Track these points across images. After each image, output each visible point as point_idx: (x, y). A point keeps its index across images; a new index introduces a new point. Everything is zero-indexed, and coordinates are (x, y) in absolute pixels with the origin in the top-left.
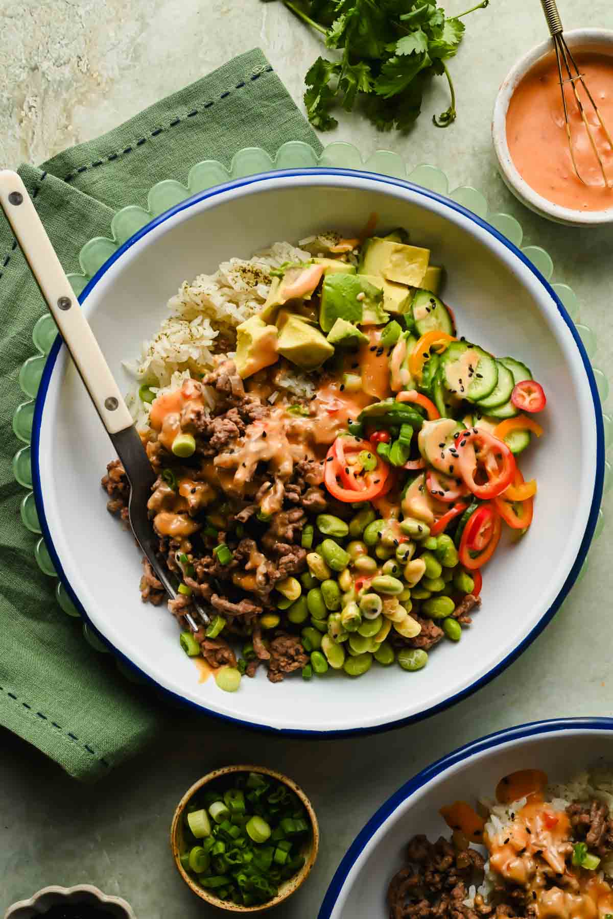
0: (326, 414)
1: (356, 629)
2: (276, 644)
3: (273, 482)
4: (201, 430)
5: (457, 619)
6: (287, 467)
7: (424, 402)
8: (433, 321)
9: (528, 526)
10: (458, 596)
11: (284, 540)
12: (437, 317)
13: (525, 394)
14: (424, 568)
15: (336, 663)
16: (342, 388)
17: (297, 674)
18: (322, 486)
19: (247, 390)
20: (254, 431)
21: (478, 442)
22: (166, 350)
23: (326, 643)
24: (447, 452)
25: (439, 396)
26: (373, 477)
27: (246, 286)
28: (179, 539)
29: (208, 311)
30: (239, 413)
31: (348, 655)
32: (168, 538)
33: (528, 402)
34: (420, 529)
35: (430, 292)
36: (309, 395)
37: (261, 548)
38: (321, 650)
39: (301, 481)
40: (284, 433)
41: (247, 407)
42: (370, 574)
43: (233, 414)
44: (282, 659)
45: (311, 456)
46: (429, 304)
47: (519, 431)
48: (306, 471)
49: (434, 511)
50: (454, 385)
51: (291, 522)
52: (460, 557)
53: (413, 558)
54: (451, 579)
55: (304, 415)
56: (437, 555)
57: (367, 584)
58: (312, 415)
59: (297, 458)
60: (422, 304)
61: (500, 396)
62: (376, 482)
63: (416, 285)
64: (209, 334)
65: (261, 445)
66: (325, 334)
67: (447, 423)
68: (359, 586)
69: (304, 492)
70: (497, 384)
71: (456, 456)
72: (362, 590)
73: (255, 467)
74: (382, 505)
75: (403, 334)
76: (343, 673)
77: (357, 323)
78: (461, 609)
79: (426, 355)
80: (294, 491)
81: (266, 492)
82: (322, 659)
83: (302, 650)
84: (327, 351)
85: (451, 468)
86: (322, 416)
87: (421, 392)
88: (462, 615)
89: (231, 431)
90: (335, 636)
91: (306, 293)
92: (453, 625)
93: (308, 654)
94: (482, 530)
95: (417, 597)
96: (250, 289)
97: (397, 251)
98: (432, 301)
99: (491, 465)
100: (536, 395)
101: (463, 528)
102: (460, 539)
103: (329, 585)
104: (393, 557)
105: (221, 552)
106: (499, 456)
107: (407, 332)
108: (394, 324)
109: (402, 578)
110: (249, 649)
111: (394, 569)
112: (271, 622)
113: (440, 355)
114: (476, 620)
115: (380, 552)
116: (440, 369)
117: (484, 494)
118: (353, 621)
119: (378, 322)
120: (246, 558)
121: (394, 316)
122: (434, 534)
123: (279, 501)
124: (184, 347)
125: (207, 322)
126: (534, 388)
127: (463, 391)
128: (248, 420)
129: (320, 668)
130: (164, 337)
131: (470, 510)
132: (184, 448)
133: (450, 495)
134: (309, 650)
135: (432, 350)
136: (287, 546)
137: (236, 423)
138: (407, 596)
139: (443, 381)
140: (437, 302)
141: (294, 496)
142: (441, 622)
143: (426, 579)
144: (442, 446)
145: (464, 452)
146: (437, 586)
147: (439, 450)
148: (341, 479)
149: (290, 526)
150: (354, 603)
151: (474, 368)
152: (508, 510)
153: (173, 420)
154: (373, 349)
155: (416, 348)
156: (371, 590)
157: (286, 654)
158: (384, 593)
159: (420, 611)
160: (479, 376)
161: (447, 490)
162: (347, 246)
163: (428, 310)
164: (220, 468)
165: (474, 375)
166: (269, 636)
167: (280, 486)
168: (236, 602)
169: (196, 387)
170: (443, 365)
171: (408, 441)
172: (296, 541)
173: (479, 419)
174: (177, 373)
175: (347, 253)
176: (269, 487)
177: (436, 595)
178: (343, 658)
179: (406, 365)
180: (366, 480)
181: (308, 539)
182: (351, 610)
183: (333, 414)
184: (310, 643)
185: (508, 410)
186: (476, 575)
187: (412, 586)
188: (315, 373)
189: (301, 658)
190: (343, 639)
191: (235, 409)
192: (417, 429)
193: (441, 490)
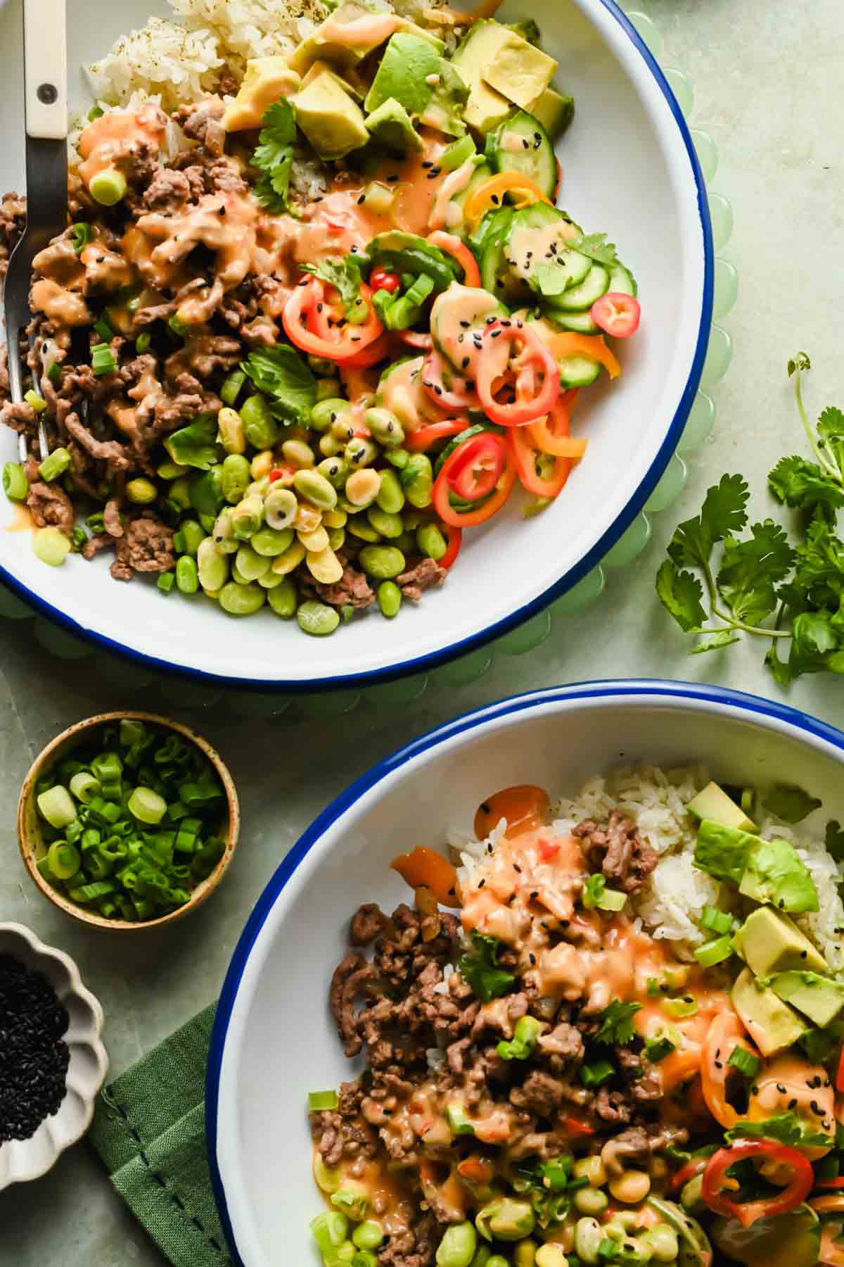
0: (324, 226)
1: (248, 535)
2: (137, 524)
3: (210, 284)
4: (140, 172)
5: (401, 586)
6: (236, 269)
7: (466, 260)
8: (527, 163)
9: (552, 499)
10: (415, 555)
11: (196, 373)
12: (535, 163)
13: (613, 309)
14: (378, 487)
15: (210, 585)
16: (362, 200)
17: (149, 579)
18: (278, 320)
19: (229, 152)
20: (211, 203)
21: (519, 344)
22: (139, 55)
23: (206, 548)
24: (469, 337)
25: (491, 265)
26: (352, 332)
27: (285, 11)
28: (57, 325)
29: (219, 27)
30: (203, 175)
31: (229, 579)
32: (42, 315)
33: (613, 322)
34: (390, 429)
35: (540, 124)
36: (313, 193)
37: (160, 373)
38: (195, 557)
39: (254, 302)
40: (255, 226)
41: (217, 170)
42: (296, 466)
43: (193, 173)
44: (137, 548)
45: (281, 275)
46: (530, 138)
47: (586, 358)
48: (266, 291)
49: (420, 413)
50: (517, 253)
51: (215, 353)
52: (433, 495)
53: (368, 466)
54: (414, 527)
55: (294, 216)
56: (403, 479)
57: (287, 479)
58: (306, 219)
59: (258, 267)
60: (520, 133)
61: (578, 299)
62: (355, 340)
63: (521, 104)
64: (209, 59)
65: (215, 223)
66: (366, 115)
67: (486, 298)
68: (277, 476)
69: (248, 320)
70: (581, 282)
71: (479, 347)
72: (277, 483)
73: (191, 246)
74: (354, 382)
75: (473, 157)
76: (215, 604)
77: (415, 115)
78: (412, 575)
79: (495, 199)
80: (236, 310)
81: (195, 293)
82: (193, 569)
83: (168, 547)
84: (357, 137)
85: (466, 362)
86: (318, 226)
87: (467, 244)
88: (411, 584)
89: (177, 187)
90: (219, 539)
91: (361, 45)
92: (390, 592)
93: (176, 555)
94: (476, 466)
95: (357, 533)
96: (288, 18)
97: (511, 46)
98: (537, 137)
99: (525, 381)
100: (628, 316)
101: (451, 450)
102: (441, 465)
103: (235, 460)
104: (340, 454)
105: (103, 355)
106: (541, 376)
107: (482, 157)
108: (467, 141)
109: (341, 492)
110: (97, 517)
111: (334, 471)
112: (141, 490)
113: (516, 210)
114: (429, 601)
115: (326, 443)
116: (507, 226)
117: (497, 416)
118: (248, 523)
119: (446, 130)
120: (135, 379)
121: (470, 129)
122: (409, 444)
123: (207, 311)
124: (166, 62)
125: (214, 42)
126: (630, 306)
127: (527, 268)
128: (210, 187)
129: (186, 583)
130: (144, 37)
131: (469, 431)
132: (108, 190)
133: (449, 398)
134: (179, 550)
135: (509, 201)
136: (196, 382)
137: (192, 184)
138: (340, 522)
139: (504, 244)
140: (544, 142)
141: (233, 317)
142: (375, 582)
143: (375, 507)
144: (465, 325)
145: (494, 346)
146: (389, 527)
147: (460, 330)
148: (306, 317)
149: (213, 358)
150: (259, 497)
151: (558, 249)
152: (528, 461)
153: (108, 148)
154: (427, 165)
155: (486, 184)
156: (292, 488)
157: (143, 543)
158: (303, 497)
159: (353, 555)
160: (561, 262)
161: (449, 389)
162: (449, 17)
163: (526, 145)
164: (145, 234)
165: (555, 258)
166: (131, 510)
167: (217, 292)
168: (100, 438)
169: (158, 117)
170: (514, 223)
171: (420, 299)
172: (213, 383)
173: (537, 318)
174: (142, 92)
175: (445, 27)
176: (201, 287)
177: (384, 542)
178: (220, 578)
179: (463, 200)
180: (342, 334)
181: (232, 388)
182: (251, 506)
183: (335, 231)
184: (184, 542)
185: (583, 322)
186: (453, 537)
187: (353, 511)
188: (332, 163)
189: (164, 557)
190: (229, 548)
191: (200, 168)
192: (440, 288)
193: (440, 386)
